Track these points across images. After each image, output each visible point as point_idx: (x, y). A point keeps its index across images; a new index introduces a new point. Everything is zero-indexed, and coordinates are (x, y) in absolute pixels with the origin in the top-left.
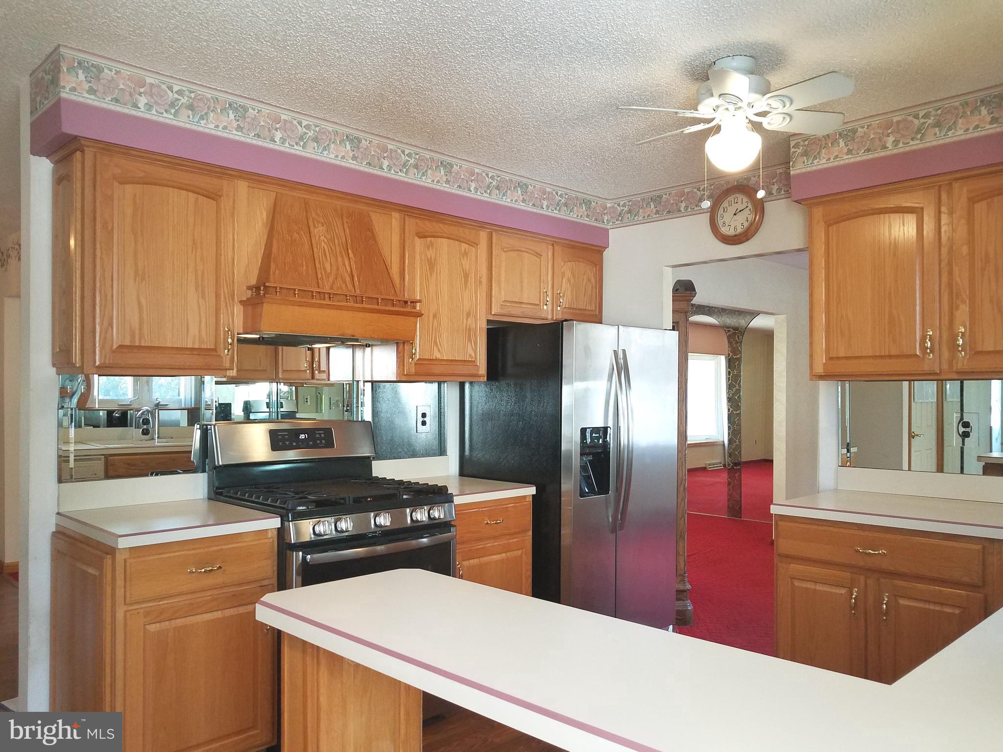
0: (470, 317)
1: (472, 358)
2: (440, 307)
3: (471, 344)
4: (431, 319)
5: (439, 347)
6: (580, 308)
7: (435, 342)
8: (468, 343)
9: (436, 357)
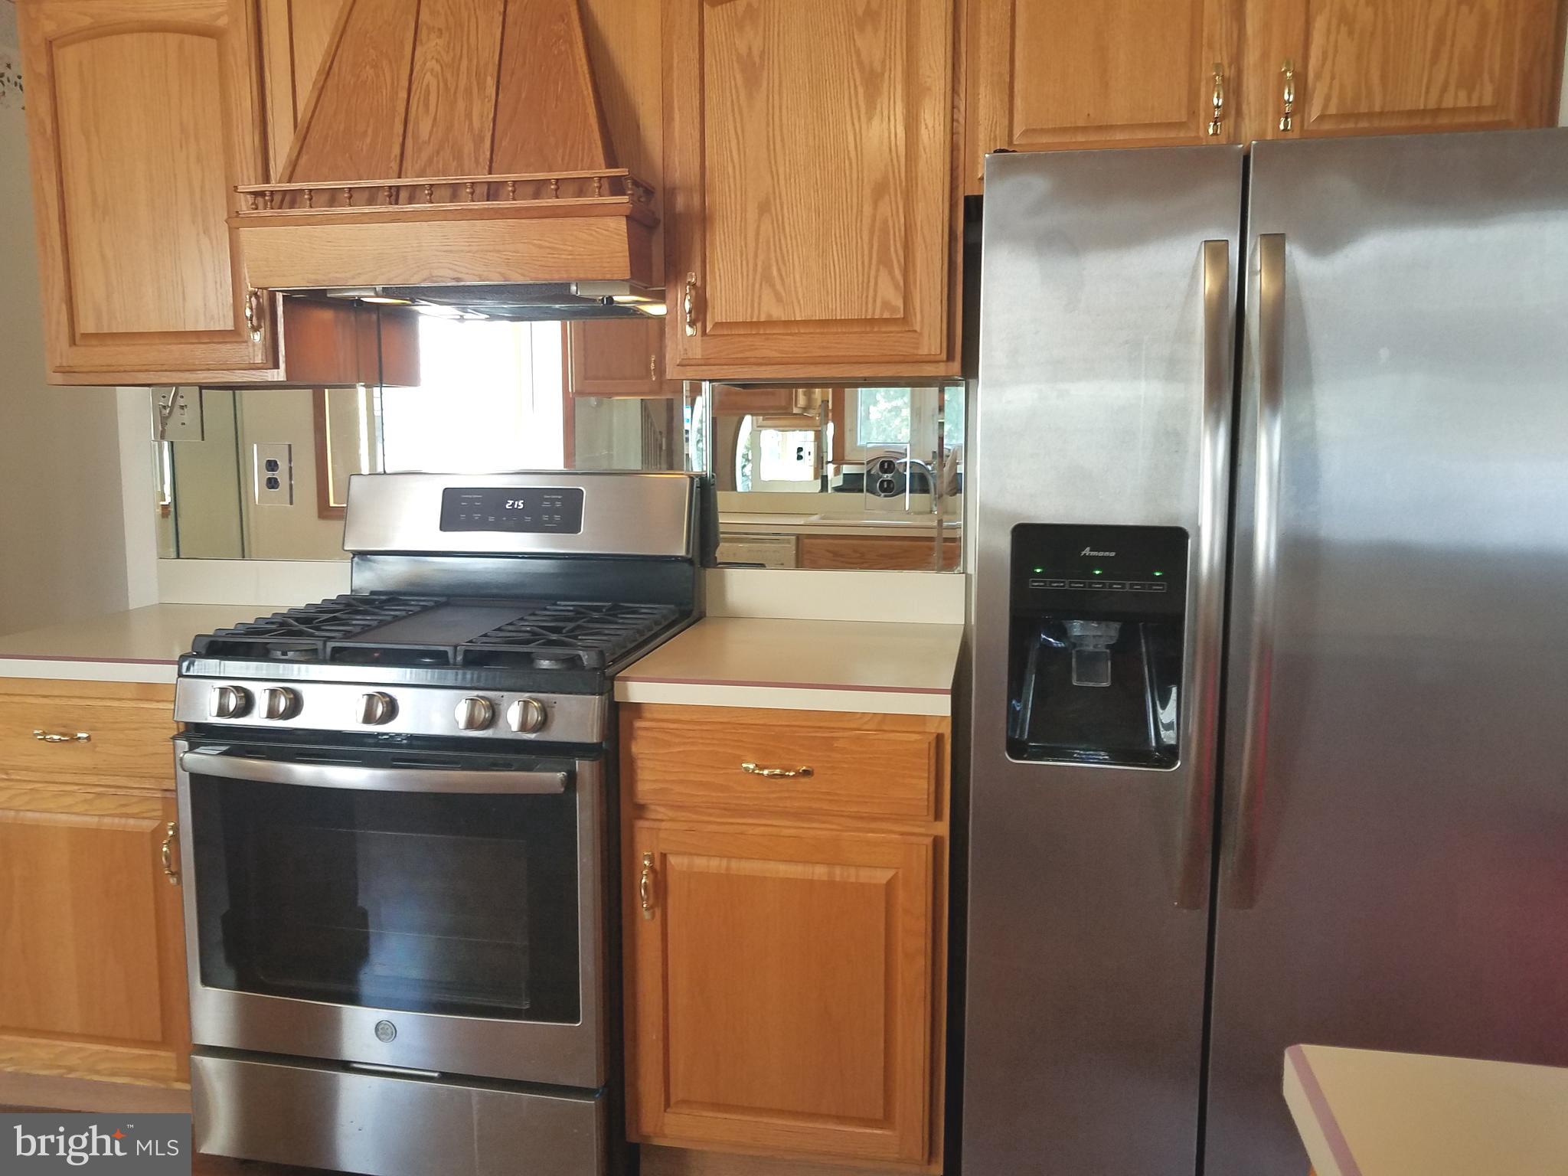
0: (887, 197)
1: (894, 309)
2: (782, 182)
3: (891, 273)
4: (752, 214)
5: (779, 287)
6: (1408, 108)
7: (767, 278)
8: (878, 270)
9: (770, 316)
